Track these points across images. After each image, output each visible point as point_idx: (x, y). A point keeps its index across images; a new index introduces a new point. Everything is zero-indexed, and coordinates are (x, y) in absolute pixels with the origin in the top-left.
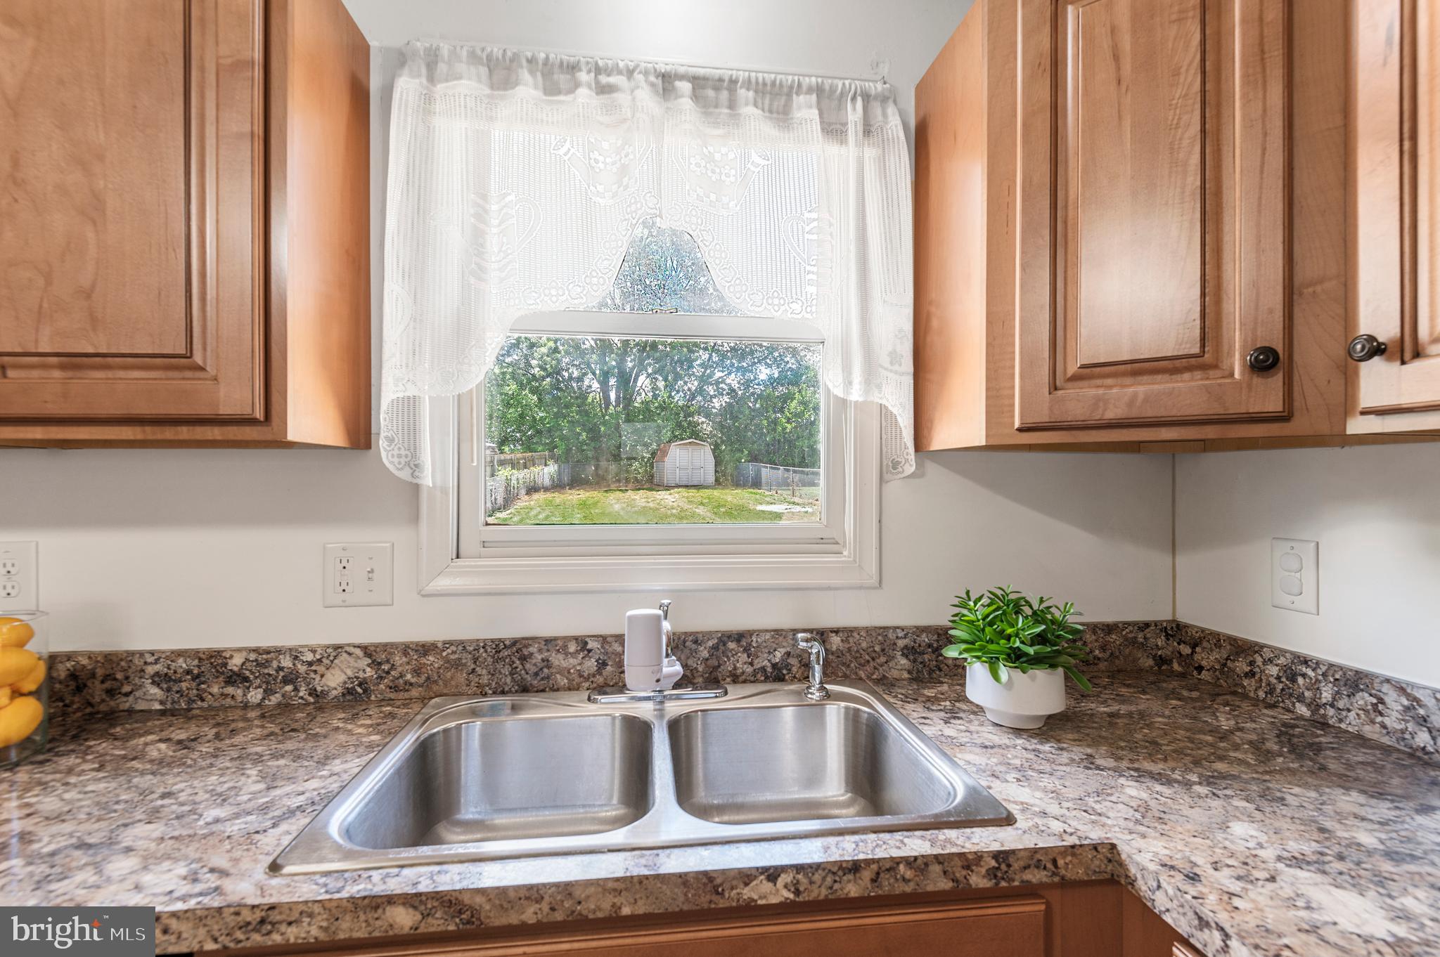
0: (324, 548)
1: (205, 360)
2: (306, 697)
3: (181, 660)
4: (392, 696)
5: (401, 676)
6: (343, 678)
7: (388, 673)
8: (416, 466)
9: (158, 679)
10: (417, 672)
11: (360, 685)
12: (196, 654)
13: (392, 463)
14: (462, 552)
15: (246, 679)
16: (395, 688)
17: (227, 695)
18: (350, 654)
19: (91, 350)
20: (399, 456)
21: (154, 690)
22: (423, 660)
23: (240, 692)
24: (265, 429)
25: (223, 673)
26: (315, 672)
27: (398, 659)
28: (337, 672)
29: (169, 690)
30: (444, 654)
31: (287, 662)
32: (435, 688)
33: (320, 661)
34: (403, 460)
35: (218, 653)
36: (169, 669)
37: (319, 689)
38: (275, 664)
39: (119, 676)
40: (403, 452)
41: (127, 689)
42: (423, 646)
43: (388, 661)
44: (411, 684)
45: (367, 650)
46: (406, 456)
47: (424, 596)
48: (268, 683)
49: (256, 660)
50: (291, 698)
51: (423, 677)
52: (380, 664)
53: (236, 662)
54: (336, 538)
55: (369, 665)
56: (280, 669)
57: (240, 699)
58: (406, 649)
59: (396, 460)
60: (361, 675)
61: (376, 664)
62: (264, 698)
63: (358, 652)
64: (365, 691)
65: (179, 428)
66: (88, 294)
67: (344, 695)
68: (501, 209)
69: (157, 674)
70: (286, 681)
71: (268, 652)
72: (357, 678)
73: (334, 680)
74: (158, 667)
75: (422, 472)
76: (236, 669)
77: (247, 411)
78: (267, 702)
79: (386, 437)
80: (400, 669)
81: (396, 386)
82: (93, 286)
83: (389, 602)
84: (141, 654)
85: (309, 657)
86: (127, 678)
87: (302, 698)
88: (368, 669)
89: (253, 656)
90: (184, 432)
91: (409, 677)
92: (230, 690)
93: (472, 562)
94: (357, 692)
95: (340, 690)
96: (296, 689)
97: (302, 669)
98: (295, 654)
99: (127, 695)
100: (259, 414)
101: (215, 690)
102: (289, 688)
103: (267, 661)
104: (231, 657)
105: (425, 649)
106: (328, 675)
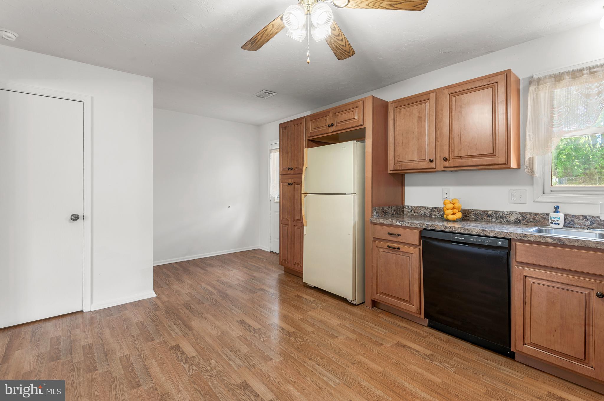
0: (509, 190)
1: (496, 154)
2: (505, 221)
3: (478, 211)
4: (527, 224)
5: (529, 219)
6: (514, 218)
7: (526, 218)
8: (533, 172)
9: (474, 215)
10: (533, 219)
11: (519, 220)
12: (482, 210)
13: (527, 171)
14: (545, 192)
15: (492, 216)
16: (528, 222)
17: (488, 219)
18: (516, 213)
19: (476, 154)
20: (529, 170)
21: (473, 217)
22: (535, 217)
23: (491, 219)
24: (507, 165)
25: (487, 215)
26: (508, 216)
27: (528, 216)
28: (513, 217)
29: (476, 217)
30: (541, 216)
31: (501, 214)
32: (538, 223)
33: (509, 214)
34: (529, 171)
35: (486, 211)
36: (476, 212)
37: (508, 220)
38: (498, 214)
39: (467, 213)
40: (529, 169)
41: (468, 216)
42: (535, 213)
43: (526, 216)
44: (532, 222)
45: (520, 213)
46: (530, 170)
47: (534, 202)
48: (497, 218)
49: (494, 213)
50: (502, 221)
51: (535, 221)
52: (524, 216)
53: (490, 213)
54: (512, 188)
55: (521, 216)
56: (499, 215)
57: (491, 220)
58: (530, 214)
59: (528, 171)
60: (519, 218)
61: (522, 216)
62: (496, 221)
63: (518, 213)
64: (520, 222)
65: (490, 166)
66: (476, 145)
67: (514, 222)
68: (558, 110)
69: (474, 213)
70: (501, 218)
71: (497, 211)
72: (518, 219)
73: (512, 219)
74: (474, 212)
75: (534, 173)
76: (490, 214)
77: (504, 162)
78: (497, 222)
79: (526, 166)
80: (529, 218)
81: (530, 154)
82: (476, 144)
83: (525, 203)
84: (471, 210)
85: (506, 213)
86: (468, 214)
87: (504, 222)
88: (521, 217)
89: (493, 212)
90: (491, 167)
91: (531, 220)
92: (489, 218)
93: (547, 195)
94: (518, 222)
95: (514, 221)
96: (503, 220)
97: (505, 216)
98: (503, 212)
99: (468, 217)
100: (506, 163)
101: (485, 218)
102: (502, 219)
103: (497, 213)
104: (489, 212)
105: (536, 214)
106: (511, 217)
